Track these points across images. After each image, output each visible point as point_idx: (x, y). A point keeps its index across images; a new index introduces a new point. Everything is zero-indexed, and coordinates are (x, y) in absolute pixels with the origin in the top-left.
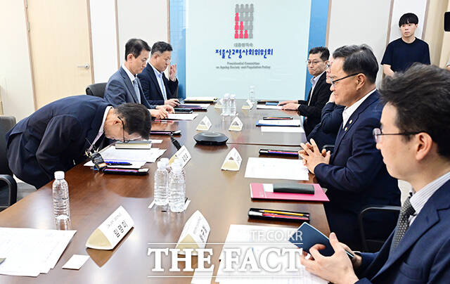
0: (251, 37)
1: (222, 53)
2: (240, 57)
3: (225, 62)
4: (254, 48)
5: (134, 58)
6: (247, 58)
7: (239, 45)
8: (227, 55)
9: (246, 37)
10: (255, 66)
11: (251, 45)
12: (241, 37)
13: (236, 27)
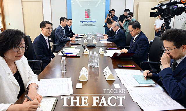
0: (90, 17)
1: (82, 22)
2: (87, 23)
3: (83, 24)
4: (91, 20)
5: (63, 22)
6: (89, 23)
7: (87, 20)
8: (83, 22)
9: (89, 17)
10: (91, 25)
11: (90, 20)
12: (87, 17)
13: (86, 15)
